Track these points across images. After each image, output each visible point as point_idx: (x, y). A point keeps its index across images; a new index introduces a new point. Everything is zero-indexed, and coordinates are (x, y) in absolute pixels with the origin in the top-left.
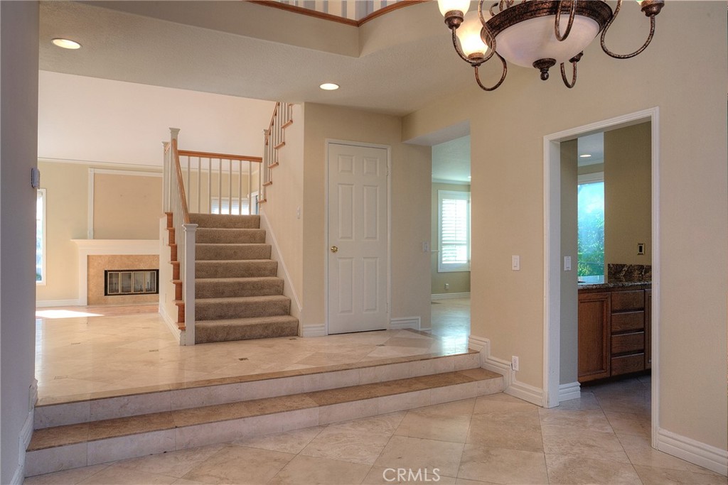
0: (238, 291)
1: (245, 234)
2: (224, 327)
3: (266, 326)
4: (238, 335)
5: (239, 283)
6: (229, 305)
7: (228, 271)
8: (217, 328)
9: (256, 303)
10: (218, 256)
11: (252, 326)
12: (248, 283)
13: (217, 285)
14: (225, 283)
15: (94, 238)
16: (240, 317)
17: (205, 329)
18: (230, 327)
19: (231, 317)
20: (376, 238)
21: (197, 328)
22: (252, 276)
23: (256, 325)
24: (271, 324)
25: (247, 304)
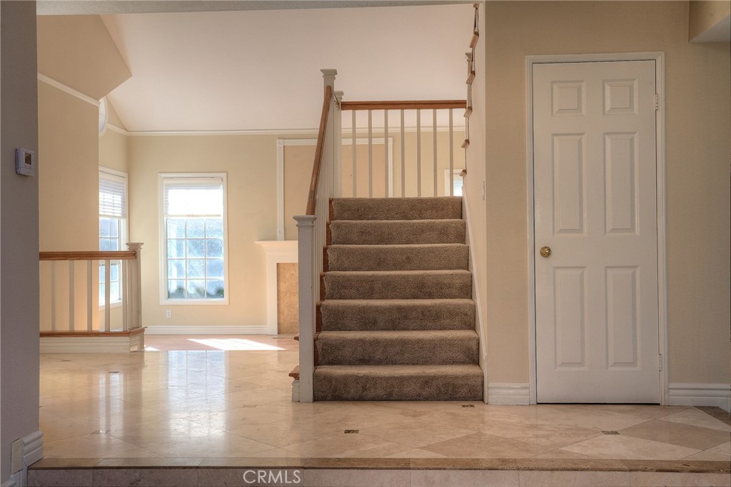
0: (399, 320)
1: (431, 228)
2: (357, 378)
3: (427, 381)
4: (381, 392)
5: (399, 309)
6: (375, 342)
7: (389, 289)
8: (346, 378)
9: (419, 341)
10: (380, 264)
11: (402, 380)
12: (414, 308)
13: (363, 310)
14: (377, 307)
15: (285, 240)
16: (393, 363)
17: (328, 379)
18: (367, 378)
19: (379, 363)
20: (632, 229)
21: (315, 376)
22: (431, 296)
23: (411, 378)
24: (434, 378)
25: (404, 343)
